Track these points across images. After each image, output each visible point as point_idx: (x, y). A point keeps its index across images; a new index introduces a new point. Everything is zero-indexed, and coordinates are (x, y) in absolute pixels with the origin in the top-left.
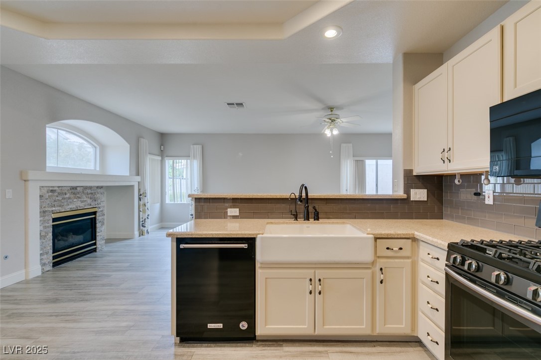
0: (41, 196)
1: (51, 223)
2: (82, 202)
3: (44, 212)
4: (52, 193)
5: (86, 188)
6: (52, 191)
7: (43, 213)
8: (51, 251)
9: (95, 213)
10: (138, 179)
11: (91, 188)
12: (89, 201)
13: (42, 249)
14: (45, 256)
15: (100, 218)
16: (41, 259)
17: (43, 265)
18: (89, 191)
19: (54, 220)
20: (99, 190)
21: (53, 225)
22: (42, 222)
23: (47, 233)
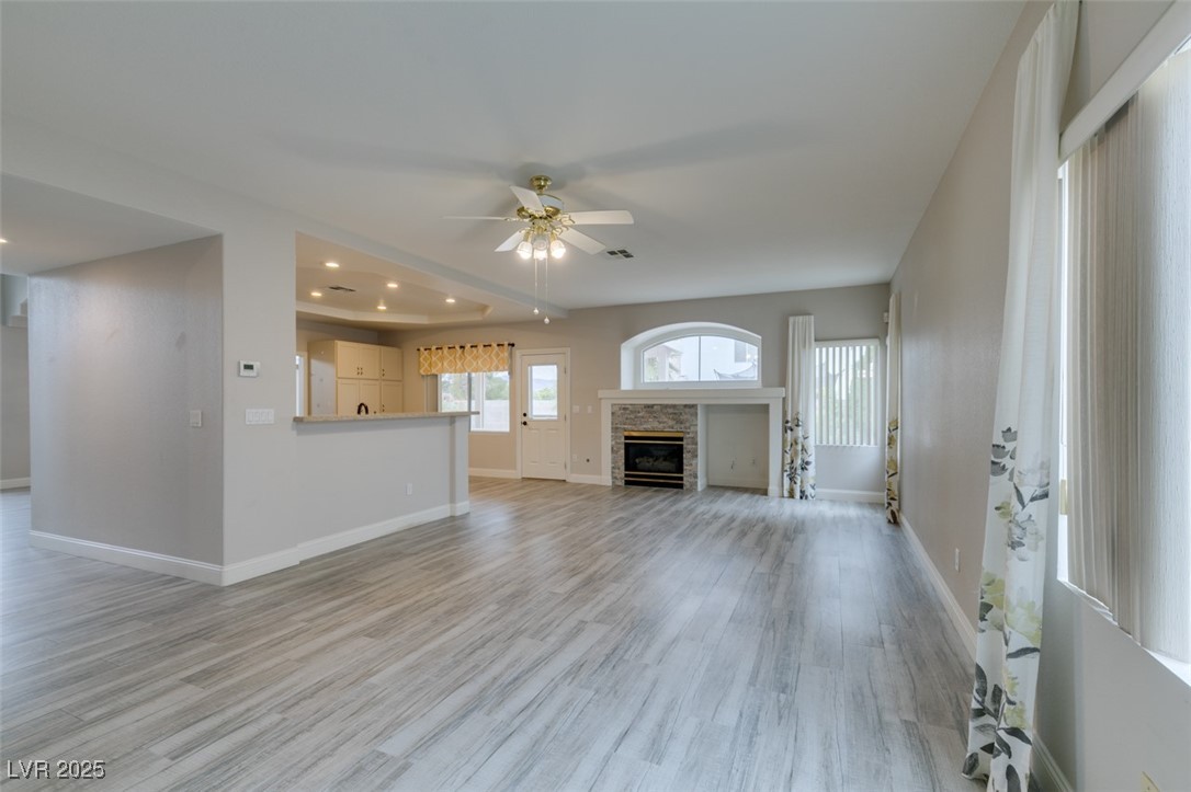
0: (613, 413)
1: (623, 440)
2: (660, 423)
3: (617, 428)
4: (624, 412)
5: (667, 406)
6: (624, 409)
7: (615, 429)
8: (623, 468)
9: (681, 439)
10: (781, 392)
11: (674, 406)
12: (671, 423)
13: (613, 463)
14: (617, 471)
15: (689, 447)
16: (613, 473)
17: (614, 478)
18: (671, 411)
19: (627, 438)
20: (687, 410)
21: (626, 444)
22: (614, 438)
23: (619, 448)
